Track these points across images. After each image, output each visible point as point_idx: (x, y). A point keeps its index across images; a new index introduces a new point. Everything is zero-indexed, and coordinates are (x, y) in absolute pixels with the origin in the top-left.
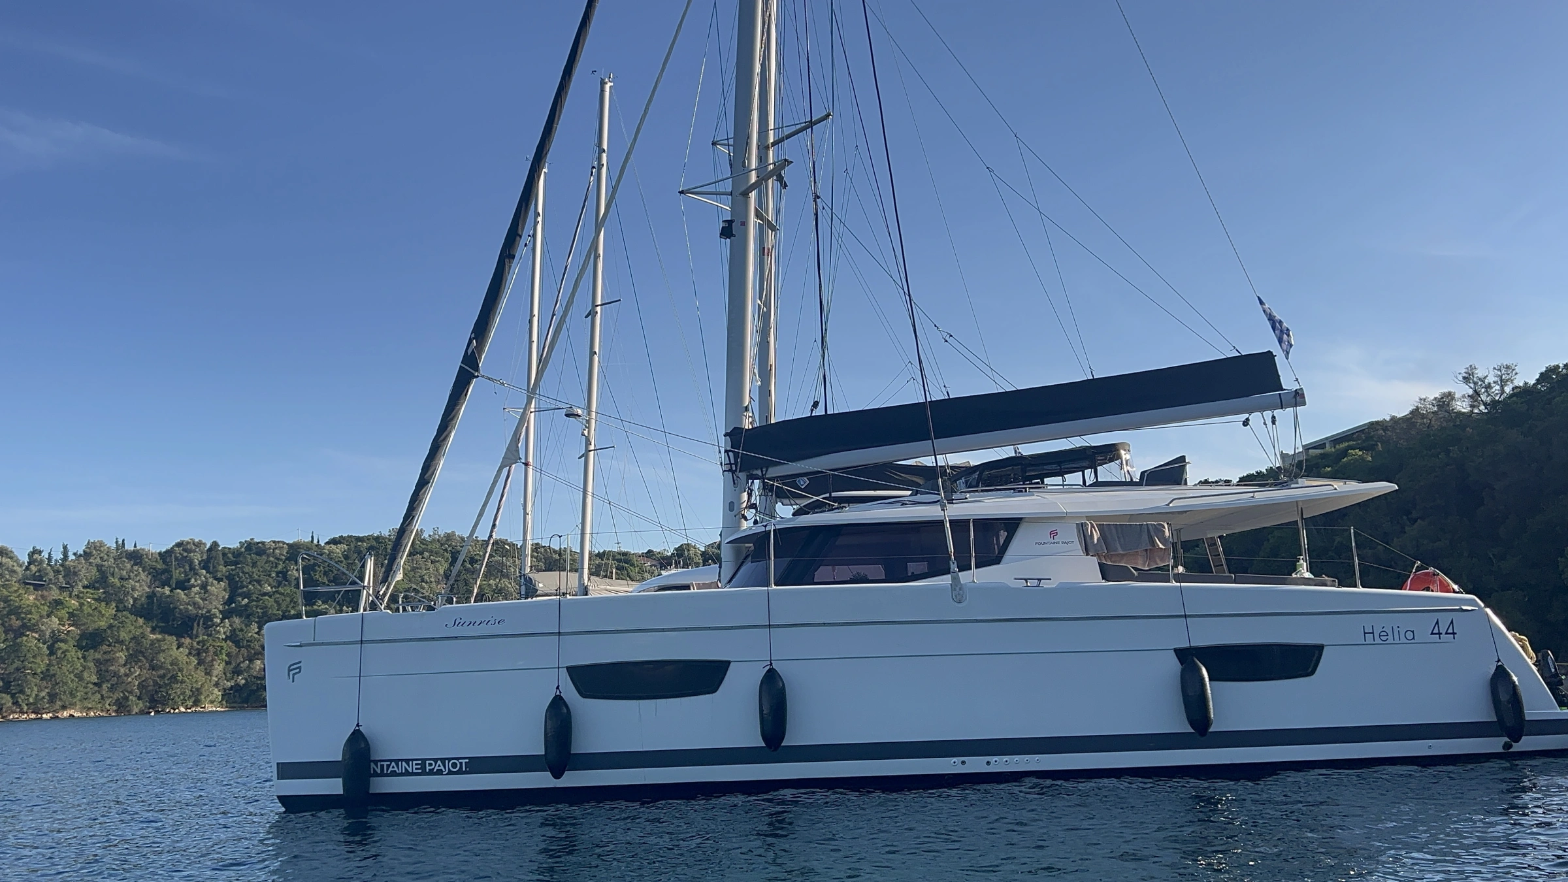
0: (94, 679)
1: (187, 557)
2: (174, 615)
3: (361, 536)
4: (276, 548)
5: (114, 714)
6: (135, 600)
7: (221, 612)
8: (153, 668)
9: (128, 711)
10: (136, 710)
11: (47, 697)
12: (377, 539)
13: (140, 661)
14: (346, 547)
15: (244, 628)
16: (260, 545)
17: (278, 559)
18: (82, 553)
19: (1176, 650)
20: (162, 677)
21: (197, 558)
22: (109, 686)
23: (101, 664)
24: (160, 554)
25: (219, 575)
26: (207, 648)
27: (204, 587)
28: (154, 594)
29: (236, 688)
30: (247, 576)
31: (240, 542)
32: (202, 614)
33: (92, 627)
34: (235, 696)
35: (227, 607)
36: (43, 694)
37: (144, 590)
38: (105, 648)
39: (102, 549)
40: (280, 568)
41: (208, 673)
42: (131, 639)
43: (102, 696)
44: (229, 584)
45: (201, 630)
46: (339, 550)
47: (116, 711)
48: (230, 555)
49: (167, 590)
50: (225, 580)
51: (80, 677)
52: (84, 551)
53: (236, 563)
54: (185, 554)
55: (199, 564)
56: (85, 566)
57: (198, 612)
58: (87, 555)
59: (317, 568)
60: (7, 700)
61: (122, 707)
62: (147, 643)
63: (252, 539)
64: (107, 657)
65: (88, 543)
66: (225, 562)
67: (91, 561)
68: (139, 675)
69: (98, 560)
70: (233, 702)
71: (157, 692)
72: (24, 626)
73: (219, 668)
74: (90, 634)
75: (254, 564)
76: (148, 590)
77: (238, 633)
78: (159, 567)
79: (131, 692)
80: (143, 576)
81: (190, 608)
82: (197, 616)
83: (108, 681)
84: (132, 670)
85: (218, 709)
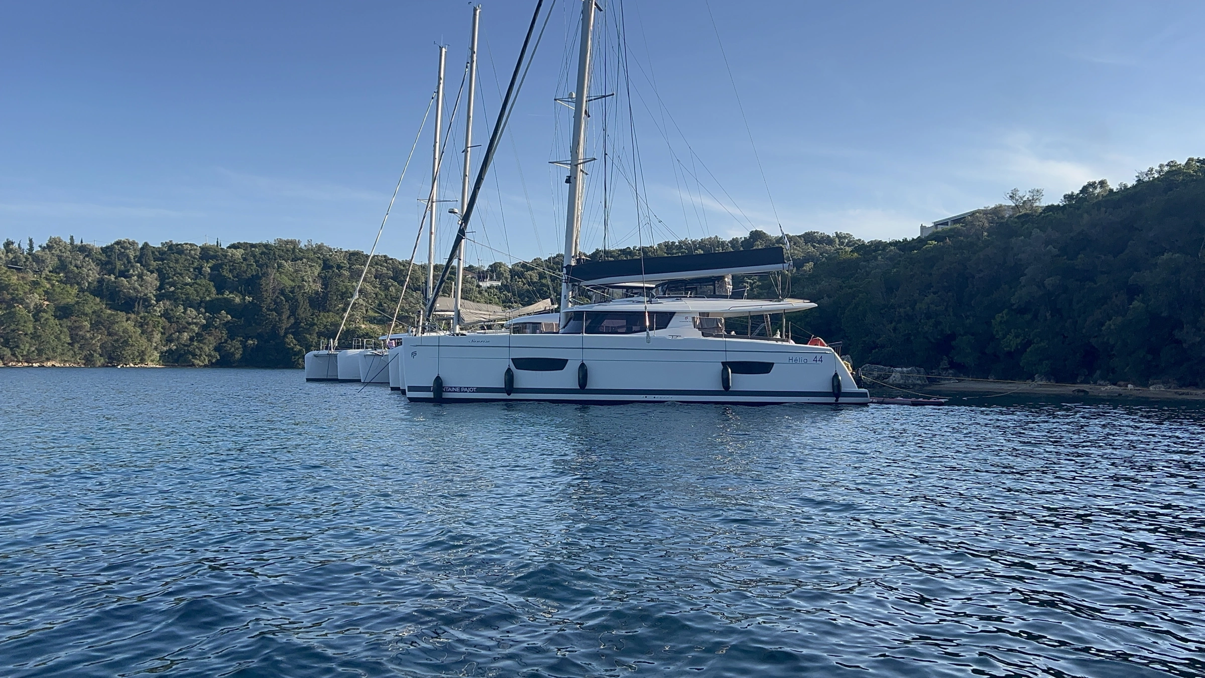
0: (68, 340)
1: (124, 252)
2: (120, 297)
3: (254, 243)
4: (192, 250)
5: (83, 366)
6: (89, 283)
7: (155, 296)
8: (110, 334)
9: (93, 364)
10: (99, 364)
11: (36, 352)
12: (266, 246)
13: (101, 329)
14: (243, 251)
15: (174, 308)
16: (179, 246)
17: (194, 258)
18: (45, 246)
19: (722, 362)
20: (117, 341)
21: (132, 255)
22: (79, 345)
23: (72, 329)
24: (102, 248)
25: (151, 268)
26: (148, 322)
27: (140, 276)
28: (103, 280)
29: (170, 351)
30: (172, 269)
31: (162, 243)
32: (140, 297)
33: (63, 302)
34: (168, 358)
35: (158, 292)
36: (33, 349)
37: (95, 276)
38: (74, 318)
39: (61, 243)
40: (196, 264)
41: (150, 340)
42: (93, 312)
43: (75, 352)
44: (159, 275)
45: (141, 308)
46: (239, 253)
47: (85, 364)
48: (157, 253)
49: (112, 277)
50: (155, 272)
51: (58, 338)
52: (47, 244)
53: (162, 260)
54: (123, 250)
55: (134, 259)
56: (50, 257)
57: (137, 295)
58: (49, 247)
59: (224, 266)
60: (7, 352)
61: (89, 361)
62: (104, 316)
63: (171, 241)
64: (77, 324)
65: (50, 239)
66: (154, 258)
67: (53, 252)
68: (101, 339)
69: (58, 251)
70: (168, 362)
71: (114, 352)
72: (13, 299)
73: (157, 337)
74: (62, 307)
75: (177, 261)
76: (98, 276)
77: (170, 312)
78: (103, 259)
79: (95, 351)
80: (93, 265)
81: (131, 291)
82: (137, 298)
83: (78, 342)
84: (95, 335)
85: (157, 366)
